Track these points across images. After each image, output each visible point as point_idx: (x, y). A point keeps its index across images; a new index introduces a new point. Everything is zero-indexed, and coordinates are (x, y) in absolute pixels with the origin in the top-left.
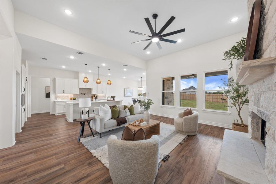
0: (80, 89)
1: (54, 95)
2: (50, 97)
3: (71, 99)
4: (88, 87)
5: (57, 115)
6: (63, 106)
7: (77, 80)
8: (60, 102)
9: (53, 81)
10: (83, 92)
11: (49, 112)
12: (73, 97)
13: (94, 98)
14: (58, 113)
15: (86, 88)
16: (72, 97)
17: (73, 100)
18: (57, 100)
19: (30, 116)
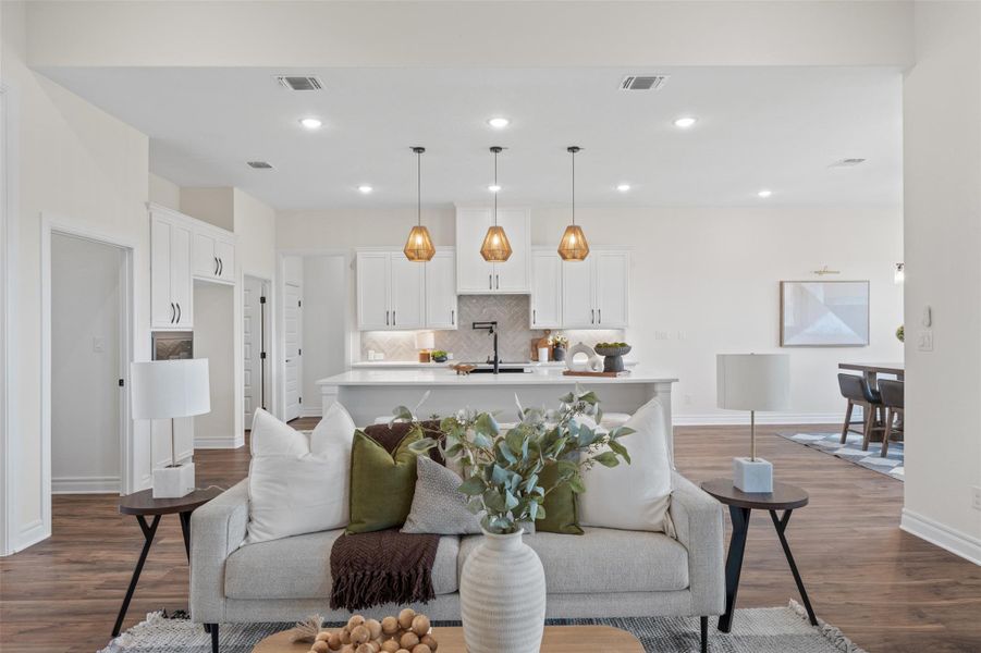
0: (460, 297)
3: (425, 357)
4: (506, 288)
7: (445, 253)
10: (484, 316)
12: (433, 347)
13: (544, 353)
15: (494, 291)
16: (429, 343)
17: (433, 363)
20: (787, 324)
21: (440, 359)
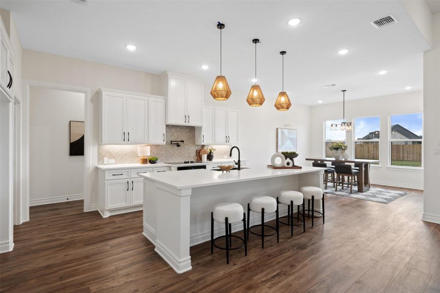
0: (167, 126)
1: (96, 147)
2: (85, 154)
3: (145, 161)
4: (192, 123)
5: (106, 215)
6: (125, 187)
7: (160, 100)
8: (117, 173)
9: (92, 100)
11: (82, 201)
12: (149, 155)
14: (111, 211)
15: (187, 124)
16: (148, 153)
17: (149, 164)
18: (103, 164)
19: (25, 217)
20: (279, 144)
21: (152, 162)
